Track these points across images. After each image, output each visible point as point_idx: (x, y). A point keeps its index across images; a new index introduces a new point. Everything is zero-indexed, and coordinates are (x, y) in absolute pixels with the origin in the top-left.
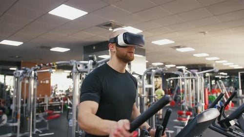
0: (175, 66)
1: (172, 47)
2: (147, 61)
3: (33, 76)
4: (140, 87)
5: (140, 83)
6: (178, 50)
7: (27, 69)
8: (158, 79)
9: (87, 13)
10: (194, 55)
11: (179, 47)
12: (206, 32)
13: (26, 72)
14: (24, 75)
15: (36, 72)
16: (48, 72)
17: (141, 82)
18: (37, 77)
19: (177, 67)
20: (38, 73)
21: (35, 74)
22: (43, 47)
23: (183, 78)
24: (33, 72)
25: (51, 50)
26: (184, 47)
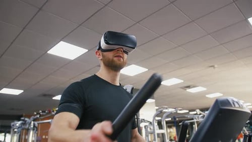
0: (188, 111)
1: (182, 88)
2: (157, 108)
3: (32, 127)
4: (151, 133)
5: (150, 129)
6: (189, 90)
7: (26, 119)
8: (171, 130)
9: (87, 50)
10: (207, 96)
11: (189, 87)
12: (216, 66)
13: (24, 123)
14: (23, 127)
15: (36, 123)
16: (49, 122)
17: (152, 128)
18: (36, 127)
19: (191, 113)
20: (38, 124)
21: (34, 124)
22: (45, 95)
23: (197, 120)
24: (32, 122)
25: (53, 98)
26: (194, 87)
